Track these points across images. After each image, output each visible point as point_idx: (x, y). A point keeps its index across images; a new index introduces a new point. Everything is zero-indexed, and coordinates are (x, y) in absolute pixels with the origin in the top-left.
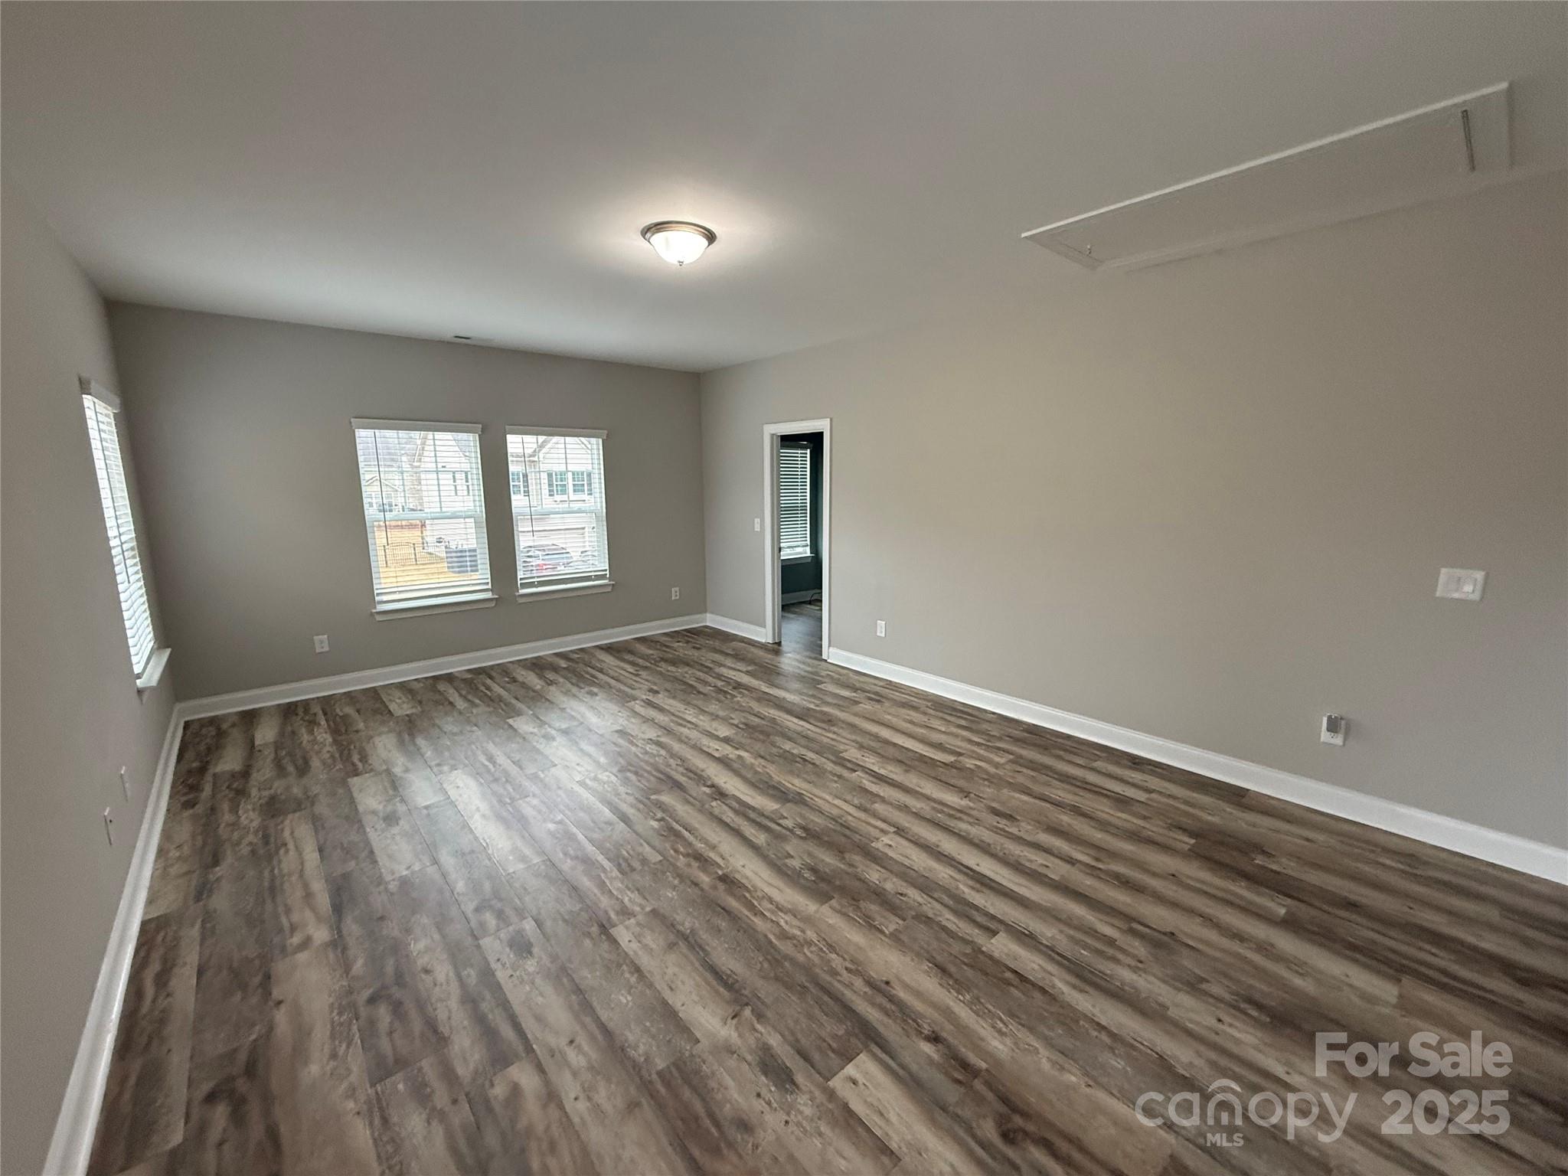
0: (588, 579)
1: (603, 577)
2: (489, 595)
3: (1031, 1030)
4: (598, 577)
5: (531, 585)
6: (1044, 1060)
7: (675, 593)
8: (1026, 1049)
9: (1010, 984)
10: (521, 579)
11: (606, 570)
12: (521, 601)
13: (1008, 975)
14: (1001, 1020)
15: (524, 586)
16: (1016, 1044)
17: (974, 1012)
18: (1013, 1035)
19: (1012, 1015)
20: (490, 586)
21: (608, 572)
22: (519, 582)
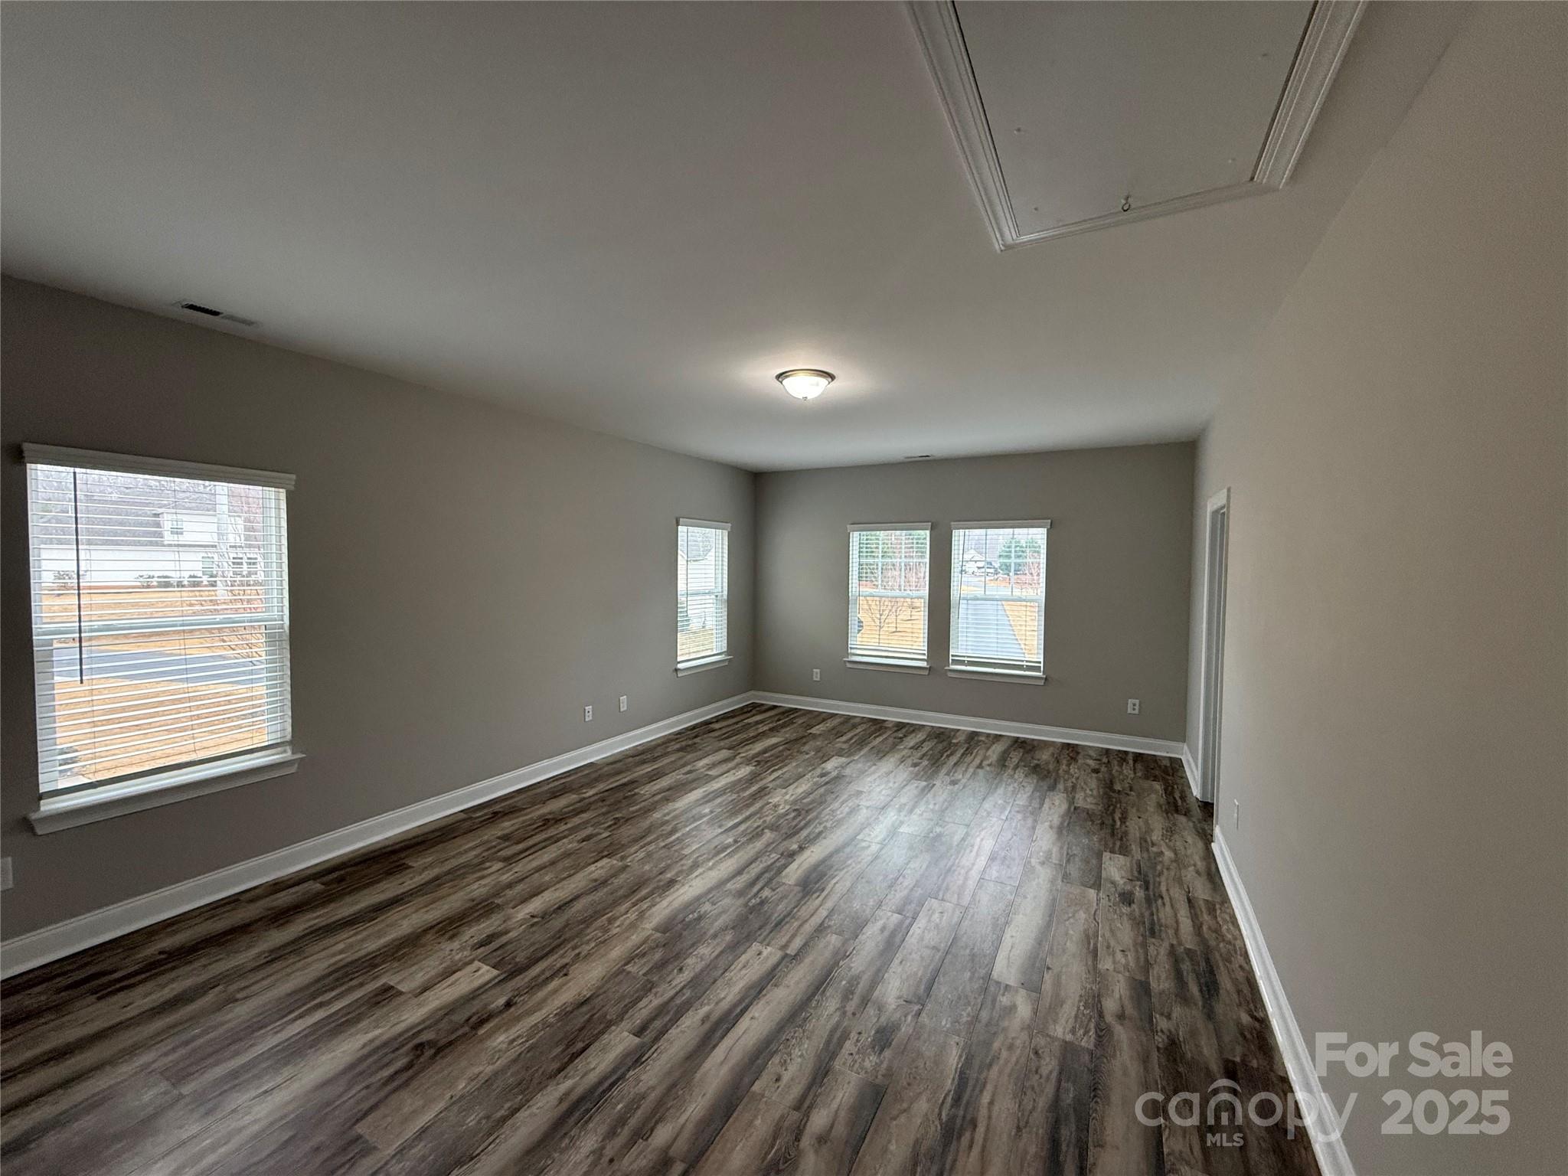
0: (1020, 667)
1: (1037, 669)
2: (924, 664)
3: (515, 1061)
4: (1030, 668)
5: (962, 663)
6: (481, 1068)
7: (1132, 706)
8: (494, 1057)
9: (568, 1047)
10: (953, 656)
11: (1040, 662)
12: (950, 674)
13: (580, 1045)
14: (527, 1041)
15: (956, 662)
16: (500, 1051)
17: (536, 1024)
18: (508, 1050)
19: (529, 1049)
20: (926, 657)
21: (1042, 665)
22: (951, 658)
